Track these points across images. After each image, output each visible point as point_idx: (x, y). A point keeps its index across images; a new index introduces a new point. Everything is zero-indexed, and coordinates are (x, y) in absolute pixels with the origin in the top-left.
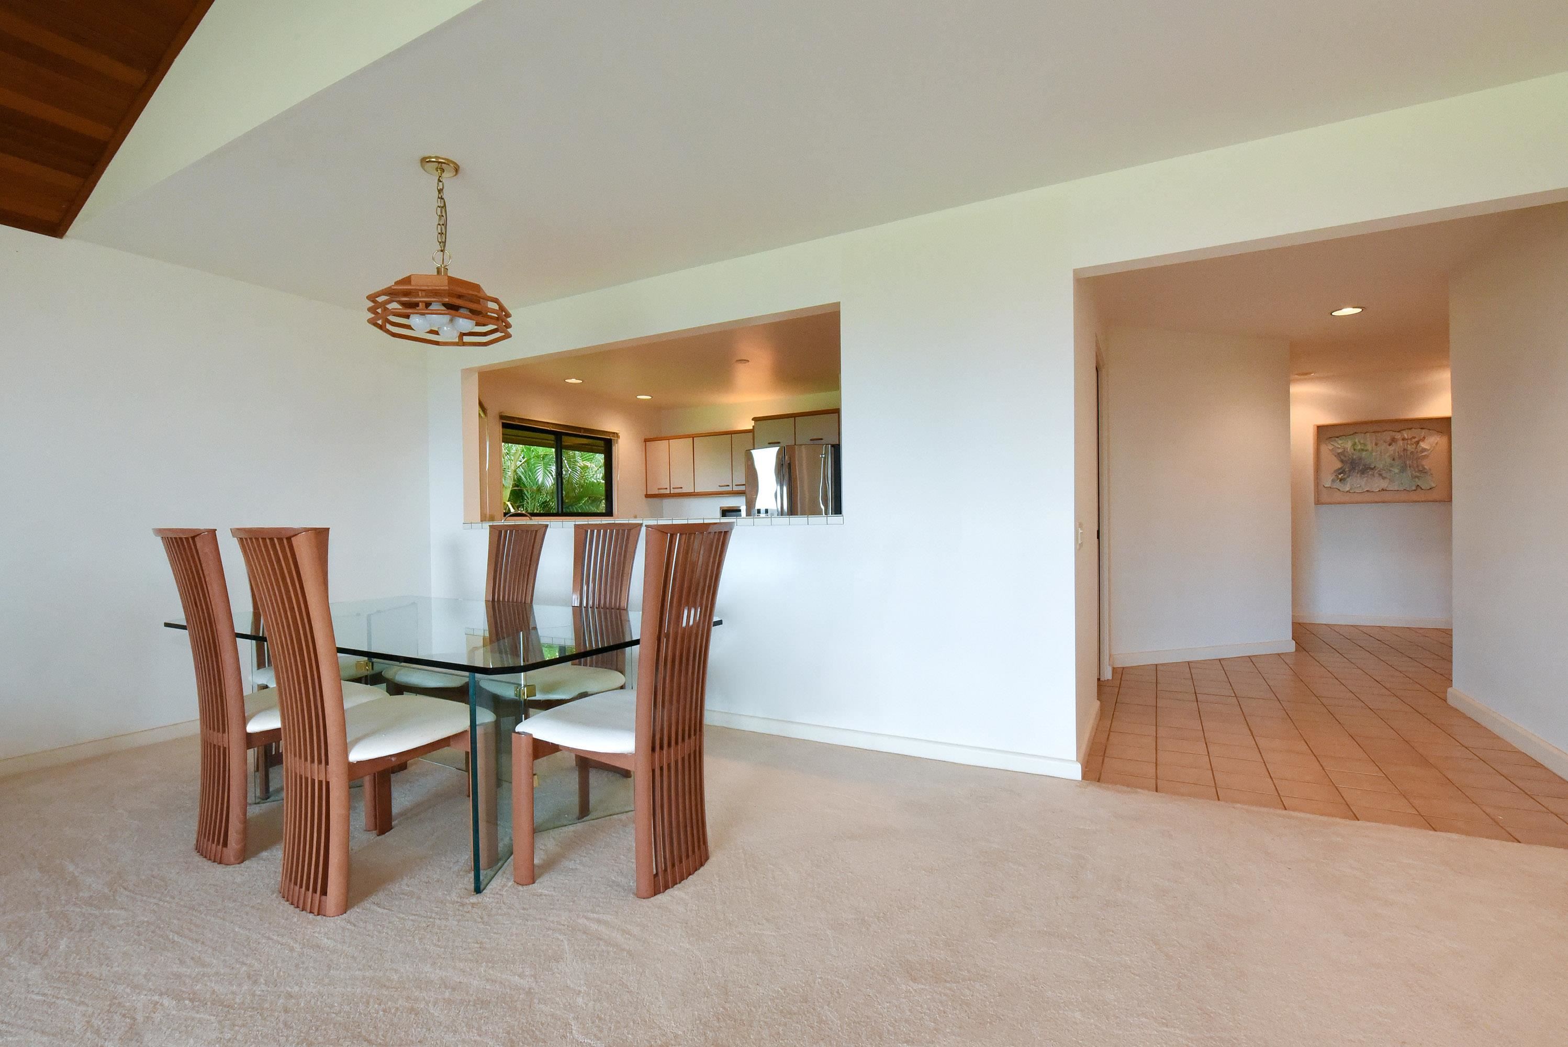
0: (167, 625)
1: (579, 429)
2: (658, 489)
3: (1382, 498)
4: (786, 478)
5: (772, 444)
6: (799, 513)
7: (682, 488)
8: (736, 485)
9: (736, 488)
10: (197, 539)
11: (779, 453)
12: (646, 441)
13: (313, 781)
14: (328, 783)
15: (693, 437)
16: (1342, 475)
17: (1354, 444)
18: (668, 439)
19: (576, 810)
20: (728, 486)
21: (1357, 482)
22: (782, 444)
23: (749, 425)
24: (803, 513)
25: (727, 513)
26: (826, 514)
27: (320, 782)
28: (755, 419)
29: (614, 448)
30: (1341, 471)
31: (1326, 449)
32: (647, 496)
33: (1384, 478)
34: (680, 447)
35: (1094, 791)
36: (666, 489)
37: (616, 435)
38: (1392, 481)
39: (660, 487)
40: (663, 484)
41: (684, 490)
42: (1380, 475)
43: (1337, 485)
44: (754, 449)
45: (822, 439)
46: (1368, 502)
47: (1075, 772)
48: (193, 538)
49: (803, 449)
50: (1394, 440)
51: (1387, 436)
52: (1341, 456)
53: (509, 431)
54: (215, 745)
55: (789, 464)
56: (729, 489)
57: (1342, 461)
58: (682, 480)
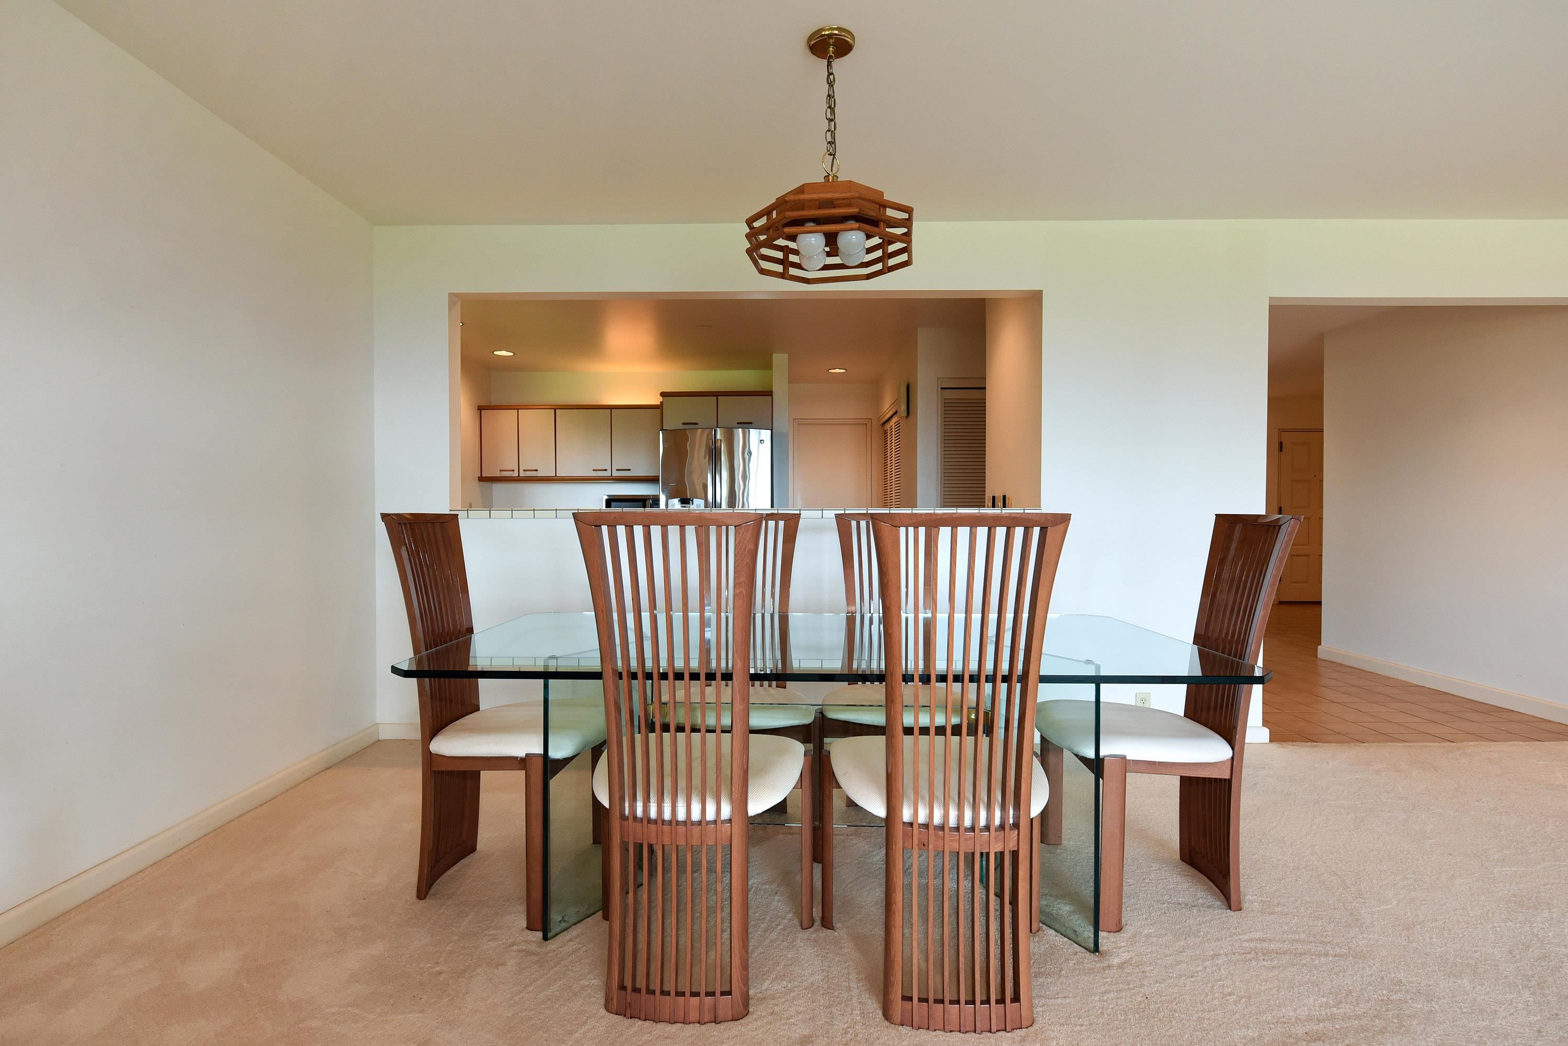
2: (500, 471)
5: (687, 425)
7: (537, 470)
8: (617, 470)
9: (615, 474)
12: (480, 409)
15: (556, 408)
18: (517, 408)
20: (606, 470)
23: (656, 400)
25: (615, 503)
28: (663, 394)
32: (482, 479)
34: (534, 422)
36: (513, 471)
39: (501, 469)
40: (509, 464)
41: (539, 474)
56: (608, 474)
58: (537, 461)
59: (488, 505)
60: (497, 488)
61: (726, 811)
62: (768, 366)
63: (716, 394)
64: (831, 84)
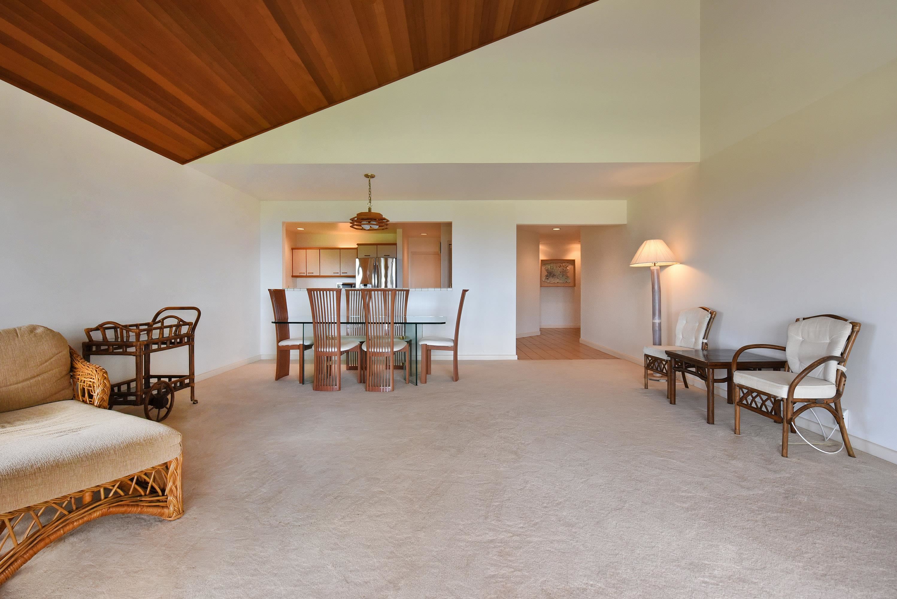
2: (299, 274)
3: (556, 286)
4: (376, 270)
9: (342, 274)
12: (292, 249)
15: (320, 249)
16: (547, 277)
17: (551, 267)
18: (306, 249)
21: (552, 280)
23: (356, 246)
28: (358, 244)
30: (547, 276)
31: (543, 268)
32: (293, 276)
33: (558, 279)
34: (312, 254)
35: (523, 362)
36: (304, 273)
38: (560, 280)
39: (300, 272)
40: (302, 270)
41: (314, 274)
42: (557, 277)
43: (546, 280)
44: (355, 258)
45: (389, 255)
46: (555, 287)
47: (516, 357)
49: (380, 259)
50: (561, 266)
51: (559, 265)
52: (547, 270)
56: (339, 274)
57: (547, 272)
58: (313, 269)
59: (295, 286)
60: (298, 279)
61: (336, 350)
62: (395, 232)
63: (377, 244)
64: (370, 186)
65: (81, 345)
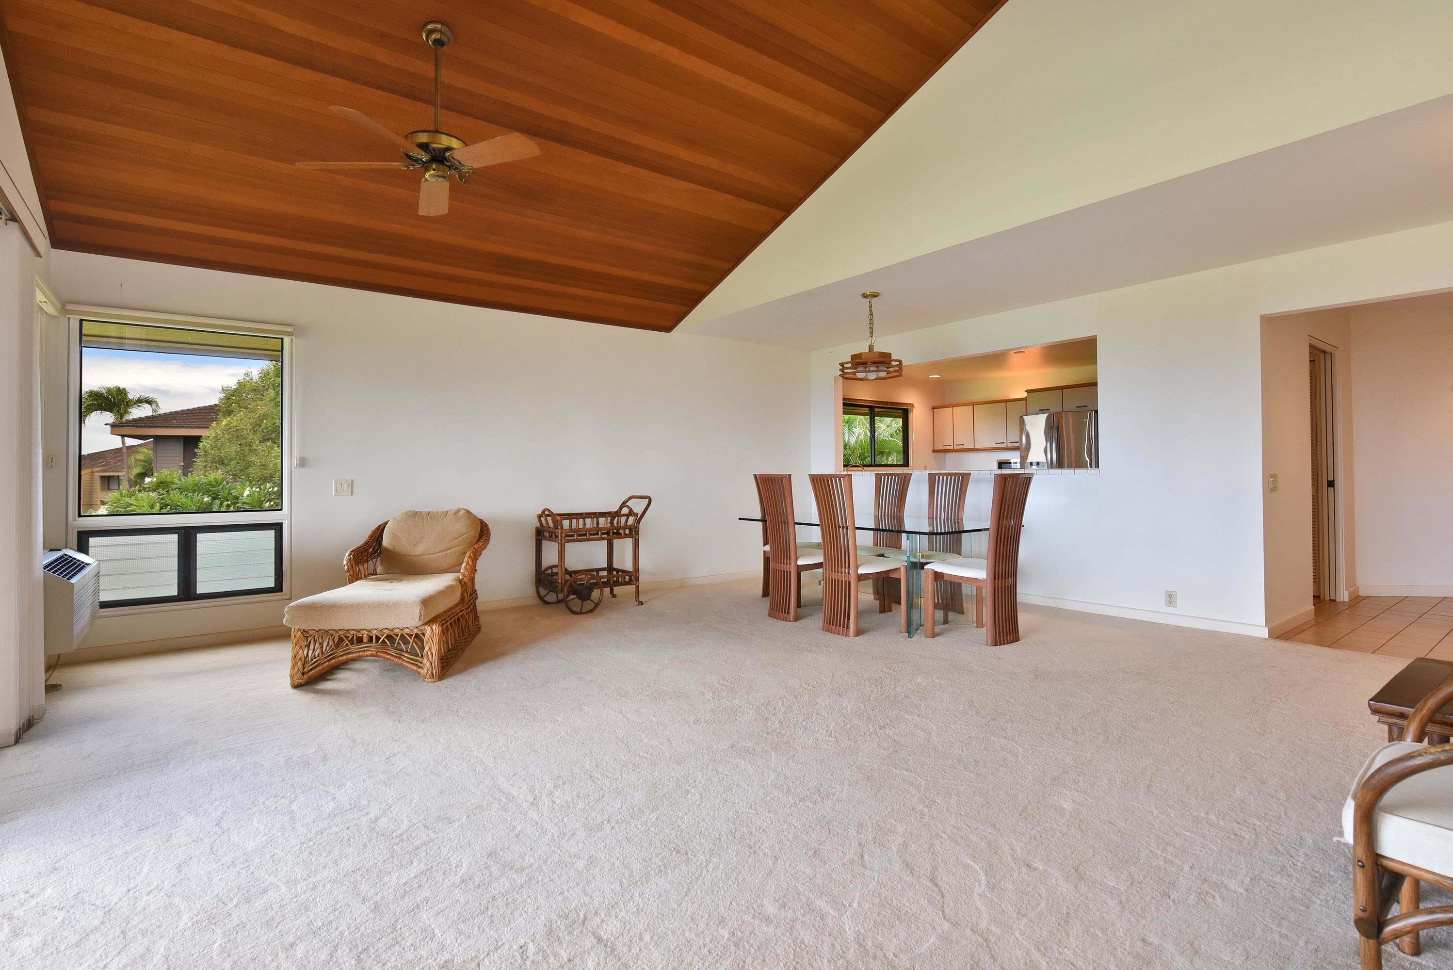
0: (740, 519)
1: (887, 403)
2: (943, 446)
4: (1055, 435)
5: (1042, 411)
6: (1066, 467)
7: (963, 445)
8: (1010, 443)
9: (1010, 445)
10: (784, 479)
11: (1048, 419)
12: (933, 408)
13: (842, 581)
14: (849, 582)
15: (973, 404)
18: (952, 406)
19: (942, 620)
20: (1004, 443)
22: (1053, 410)
23: (1024, 395)
24: (1069, 467)
25: (1003, 465)
26: (1091, 467)
27: (846, 582)
28: (1028, 391)
29: (910, 415)
32: (934, 451)
34: (962, 414)
36: (951, 445)
37: (912, 405)
39: (944, 444)
40: (947, 441)
41: (965, 447)
44: (1027, 415)
45: (1086, 406)
47: (1263, 633)
48: (781, 479)
49: (1070, 415)
53: (845, 407)
54: (781, 571)
55: (1058, 427)
56: (1004, 445)
58: (963, 439)
60: (942, 455)
63: (1062, 388)
64: (871, 311)
65: (534, 530)
